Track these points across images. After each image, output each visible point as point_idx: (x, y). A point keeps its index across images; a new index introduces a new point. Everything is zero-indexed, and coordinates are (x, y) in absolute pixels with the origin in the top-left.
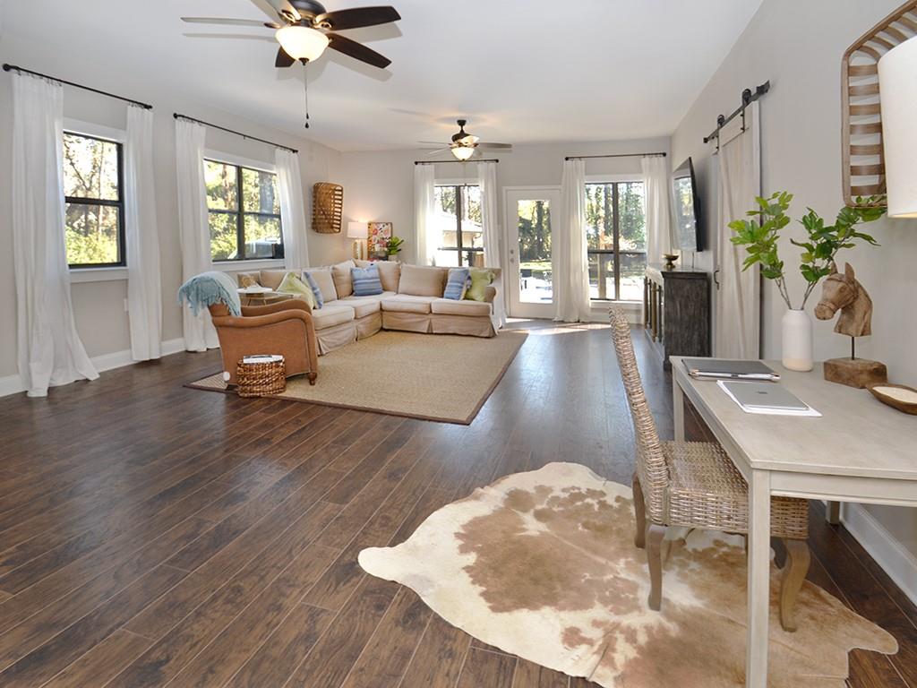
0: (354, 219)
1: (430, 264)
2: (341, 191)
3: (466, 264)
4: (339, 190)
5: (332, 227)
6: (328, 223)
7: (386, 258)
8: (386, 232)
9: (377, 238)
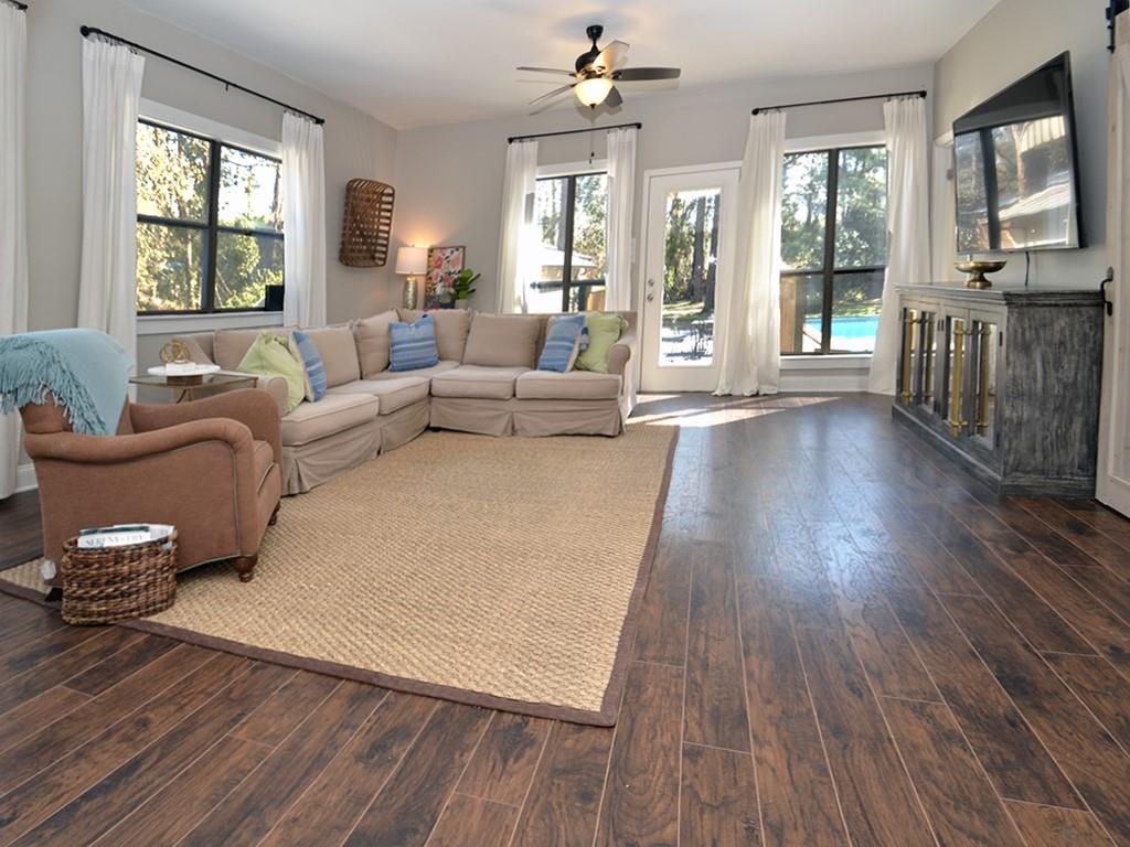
0: (408, 243)
1: (518, 310)
2: (392, 195)
3: (573, 308)
4: (389, 195)
5: (373, 258)
6: (368, 250)
7: (451, 306)
8: (454, 264)
9: (439, 272)
